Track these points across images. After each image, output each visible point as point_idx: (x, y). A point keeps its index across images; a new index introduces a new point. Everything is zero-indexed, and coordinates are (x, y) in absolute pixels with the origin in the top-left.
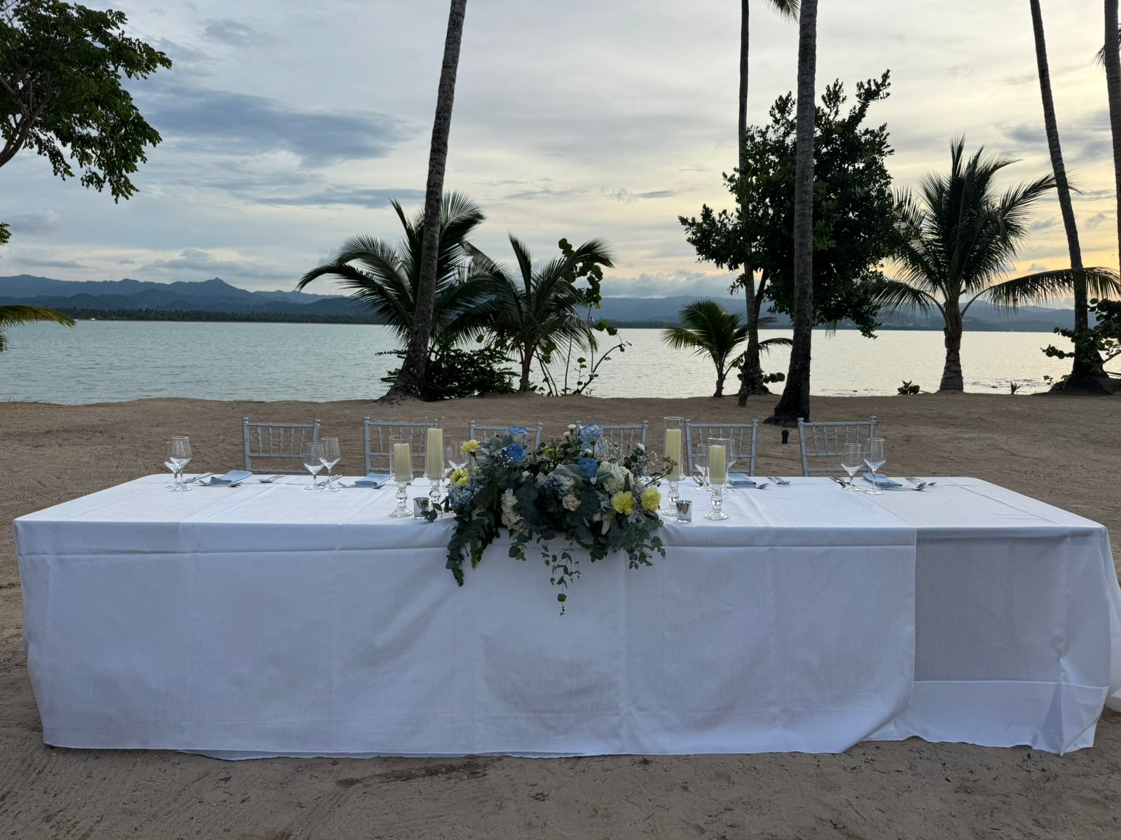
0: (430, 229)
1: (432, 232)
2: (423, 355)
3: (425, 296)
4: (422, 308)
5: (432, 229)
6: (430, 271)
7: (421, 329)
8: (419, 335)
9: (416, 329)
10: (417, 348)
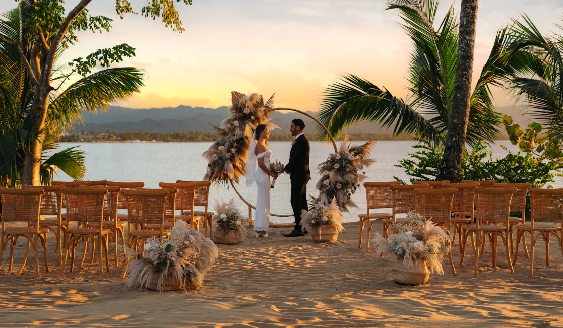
0: (465, 38)
1: (467, 40)
2: (456, 172)
3: (459, 108)
4: (455, 121)
5: (467, 38)
6: (465, 82)
7: (455, 143)
8: (452, 150)
9: (449, 143)
10: (450, 164)
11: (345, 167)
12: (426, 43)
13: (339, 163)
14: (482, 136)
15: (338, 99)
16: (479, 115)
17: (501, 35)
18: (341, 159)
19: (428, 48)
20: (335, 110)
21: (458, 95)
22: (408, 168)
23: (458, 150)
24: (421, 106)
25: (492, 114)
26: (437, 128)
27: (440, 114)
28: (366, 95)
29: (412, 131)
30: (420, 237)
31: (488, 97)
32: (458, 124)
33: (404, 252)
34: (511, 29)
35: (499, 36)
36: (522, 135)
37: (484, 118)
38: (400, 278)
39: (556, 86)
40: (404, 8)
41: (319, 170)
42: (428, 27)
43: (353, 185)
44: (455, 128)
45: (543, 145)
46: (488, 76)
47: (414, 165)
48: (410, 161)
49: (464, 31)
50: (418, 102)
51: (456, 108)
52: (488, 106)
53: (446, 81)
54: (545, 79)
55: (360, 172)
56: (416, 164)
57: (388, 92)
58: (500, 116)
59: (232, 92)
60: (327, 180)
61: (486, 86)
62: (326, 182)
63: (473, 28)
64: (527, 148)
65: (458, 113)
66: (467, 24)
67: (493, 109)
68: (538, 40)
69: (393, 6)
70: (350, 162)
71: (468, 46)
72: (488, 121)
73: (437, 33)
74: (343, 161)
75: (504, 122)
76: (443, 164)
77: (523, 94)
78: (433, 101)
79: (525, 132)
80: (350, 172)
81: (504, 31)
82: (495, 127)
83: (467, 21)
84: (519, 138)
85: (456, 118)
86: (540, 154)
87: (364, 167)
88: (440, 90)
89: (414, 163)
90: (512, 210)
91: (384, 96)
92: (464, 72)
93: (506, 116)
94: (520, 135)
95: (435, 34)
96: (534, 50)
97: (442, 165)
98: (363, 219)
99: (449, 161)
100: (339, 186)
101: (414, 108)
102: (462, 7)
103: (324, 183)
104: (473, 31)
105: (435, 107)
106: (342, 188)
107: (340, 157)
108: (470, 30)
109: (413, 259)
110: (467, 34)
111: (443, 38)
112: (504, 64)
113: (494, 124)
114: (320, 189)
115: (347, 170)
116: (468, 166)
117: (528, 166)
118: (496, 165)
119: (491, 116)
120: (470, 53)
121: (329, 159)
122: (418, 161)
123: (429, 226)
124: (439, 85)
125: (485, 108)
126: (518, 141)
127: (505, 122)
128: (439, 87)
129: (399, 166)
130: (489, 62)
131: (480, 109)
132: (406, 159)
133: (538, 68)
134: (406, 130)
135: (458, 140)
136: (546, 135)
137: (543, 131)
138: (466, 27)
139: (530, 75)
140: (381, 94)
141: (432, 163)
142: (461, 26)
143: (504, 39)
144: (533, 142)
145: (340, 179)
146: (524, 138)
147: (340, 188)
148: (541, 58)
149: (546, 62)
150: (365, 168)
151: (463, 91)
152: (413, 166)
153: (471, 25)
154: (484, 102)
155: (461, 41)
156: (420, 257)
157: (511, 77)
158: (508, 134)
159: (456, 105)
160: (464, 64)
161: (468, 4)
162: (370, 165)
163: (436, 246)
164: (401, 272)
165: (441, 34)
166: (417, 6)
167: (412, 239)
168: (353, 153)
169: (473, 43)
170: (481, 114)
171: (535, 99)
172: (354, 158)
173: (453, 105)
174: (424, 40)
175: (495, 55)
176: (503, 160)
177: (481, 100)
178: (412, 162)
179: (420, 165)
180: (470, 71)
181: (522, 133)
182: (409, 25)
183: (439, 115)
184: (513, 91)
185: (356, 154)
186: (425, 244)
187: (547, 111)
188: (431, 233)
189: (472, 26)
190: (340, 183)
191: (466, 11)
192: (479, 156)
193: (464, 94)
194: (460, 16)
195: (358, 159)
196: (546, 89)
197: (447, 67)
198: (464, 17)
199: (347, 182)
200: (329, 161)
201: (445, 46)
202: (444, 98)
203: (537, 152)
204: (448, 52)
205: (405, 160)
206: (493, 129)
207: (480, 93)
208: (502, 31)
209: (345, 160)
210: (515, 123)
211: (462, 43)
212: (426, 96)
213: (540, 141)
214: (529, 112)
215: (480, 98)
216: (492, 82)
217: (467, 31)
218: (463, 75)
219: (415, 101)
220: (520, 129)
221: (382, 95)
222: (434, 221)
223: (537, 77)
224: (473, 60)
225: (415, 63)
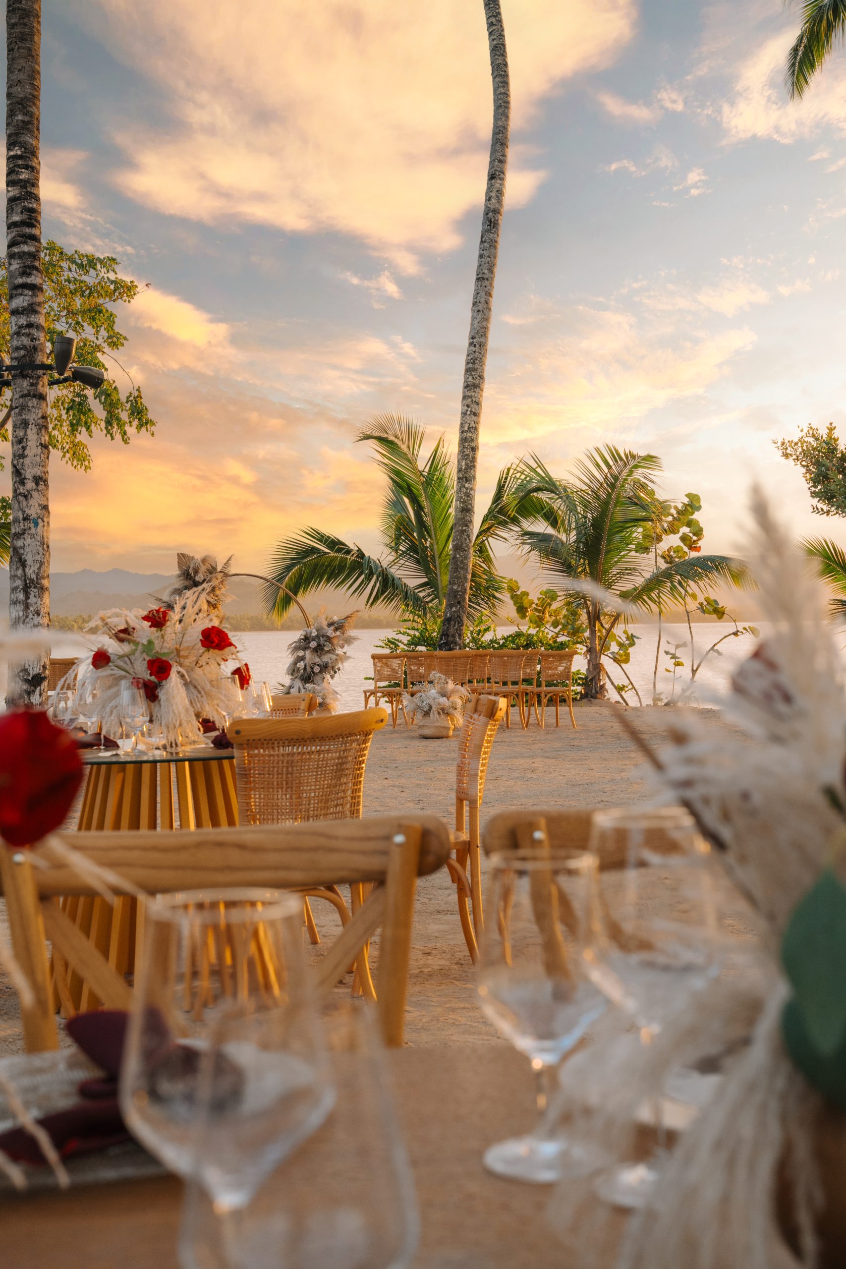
0: (464, 486)
1: (467, 489)
3: (460, 572)
4: (455, 587)
5: (467, 486)
6: (466, 539)
7: (456, 614)
8: (452, 623)
9: (448, 615)
10: (451, 639)
11: (324, 646)
12: (409, 486)
13: (317, 640)
14: (481, 607)
15: (292, 559)
16: (477, 579)
17: (504, 476)
18: (318, 636)
19: (410, 490)
20: (287, 575)
21: (458, 556)
22: (392, 649)
23: (459, 623)
24: (401, 568)
25: (494, 578)
26: (424, 597)
27: (428, 578)
28: (330, 553)
29: (391, 601)
30: (444, 694)
31: (488, 556)
32: (458, 591)
33: (430, 707)
34: (515, 470)
35: (502, 477)
36: (534, 606)
37: (484, 583)
38: (427, 732)
39: (570, 545)
40: (380, 439)
41: (290, 650)
42: (411, 463)
43: (333, 668)
44: (455, 596)
45: (560, 618)
46: (489, 528)
47: (400, 644)
48: (395, 639)
49: (463, 478)
50: (397, 562)
51: (455, 572)
52: (489, 567)
53: (435, 534)
54: (559, 532)
55: (339, 651)
56: (403, 643)
57: (359, 550)
58: (504, 580)
59: (178, 554)
60: (302, 662)
61: (486, 542)
62: (301, 665)
63: (473, 474)
64: (539, 622)
65: (458, 578)
66: (466, 469)
67: (494, 571)
68: (550, 486)
69: (368, 437)
70: (329, 639)
71: (468, 496)
72: (488, 588)
73: (423, 471)
74: (321, 638)
75: (508, 589)
76: (441, 639)
77: (533, 552)
78: (418, 562)
79: (536, 601)
80: (328, 652)
81: (509, 470)
82: (497, 595)
83: (465, 464)
84: (529, 610)
85: (455, 583)
86: (557, 630)
87: (346, 646)
88: (427, 547)
89: (401, 642)
90: (524, 677)
91: (355, 556)
92: (464, 528)
93: (511, 579)
94: (530, 606)
95: (421, 472)
96: (543, 496)
97: (440, 641)
98: (368, 694)
99: (448, 636)
100: (317, 669)
101: (392, 570)
102: (459, 447)
103: (298, 665)
104: (474, 477)
105: (421, 570)
106: (321, 672)
107: (316, 633)
108: (470, 476)
109: (439, 713)
110: (467, 481)
111: (430, 479)
112: (511, 514)
113: (496, 591)
114: (292, 674)
115: (326, 649)
116: (468, 643)
117: (541, 642)
118: (501, 642)
119: (492, 581)
120: (471, 504)
121: (302, 637)
122: (405, 639)
123: (451, 685)
124: (426, 540)
125: (485, 569)
126: (527, 614)
127: (511, 589)
128: (426, 543)
129: (380, 647)
130: (490, 511)
131: (479, 571)
132: (390, 637)
133: (552, 518)
134: (383, 600)
135: (459, 610)
136: (562, 603)
137: (559, 599)
138: (465, 473)
139: (541, 527)
140: (352, 553)
141: (425, 641)
142: (459, 471)
143: (507, 482)
144: (547, 615)
145: (317, 660)
146: (536, 609)
147: (318, 671)
148: (555, 506)
149: (561, 510)
150: (346, 648)
151: (463, 552)
152: (398, 646)
153: (471, 469)
154: (484, 562)
155: (459, 490)
156: (445, 712)
157: (517, 529)
158: (514, 604)
159: (455, 568)
160: (464, 518)
161: (467, 444)
162: (352, 643)
163: (459, 702)
164: (427, 726)
165: (429, 474)
166: (396, 437)
167: (437, 696)
168: (332, 628)
169: (473, 491)
170: (480, 577)
171: (548, 558)
172: (334, 635)
173: (452, 568)
174: (405, 481)
175: (499, 502)
176: (510, 636)
177: (480, 560)
178: (398, 640)
179: (408, 645)
180: (471, 527)
181: (533, 603)
182: (386, 461)
183: (426, 580)
184: (521, 549)
185: (336, 629)
186: (448, 700)
187: (561, 574)
188: (453, 692)
189: (472, 471)
190: (318, 665)
191: (464, 452)
192: (482, 629)
193: (464, 555)
194: (458, 458)
195: (339, 636)
196: (560, 546)
197: (437, 516)
198: (463, 459)
199: (326, 664)
200: (301, 639)
201: (433, 490)
202: (433, 557)
203: (552, 628)
204: (437, 497)
205: (388, 639)
206: (495, 597)
207: (478, 550)
208: (506, 471)
209: (323, 637)
210: (524, 590)
211: (461, 491)
212: (407, 554)
213: (557, 612)
214: (540, 576)
215: (479, 556)
216: (493, 536)
217: (466, 477)
218: (463, 531)
219: (393, 561)
220: (530, 597)
221: (353, 555)
222: (454, 681)
223: (550, 531)
224: (474, 513)
225: (391, 509)
